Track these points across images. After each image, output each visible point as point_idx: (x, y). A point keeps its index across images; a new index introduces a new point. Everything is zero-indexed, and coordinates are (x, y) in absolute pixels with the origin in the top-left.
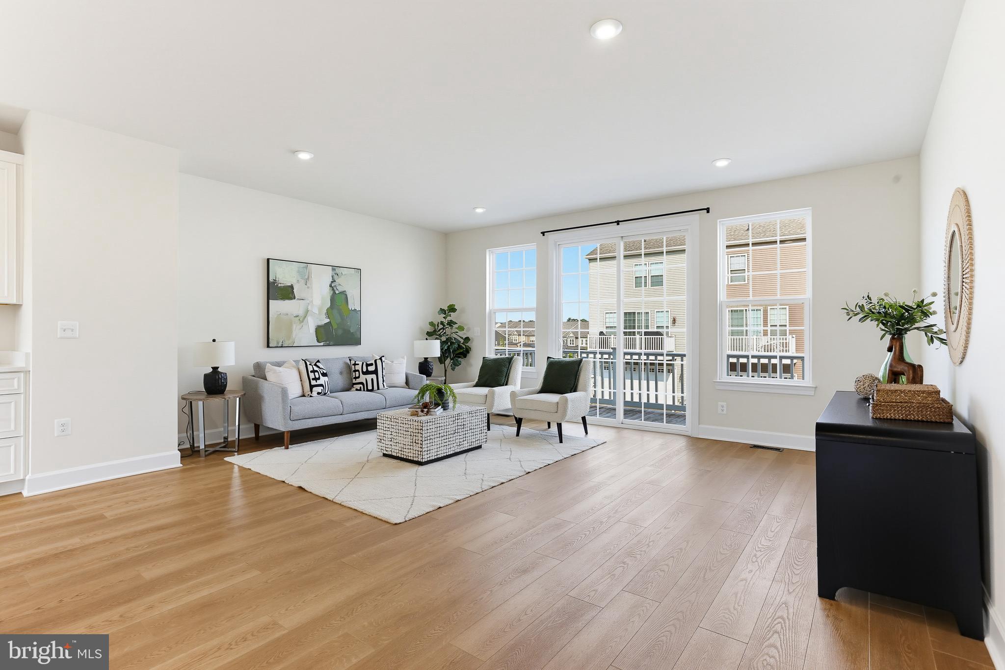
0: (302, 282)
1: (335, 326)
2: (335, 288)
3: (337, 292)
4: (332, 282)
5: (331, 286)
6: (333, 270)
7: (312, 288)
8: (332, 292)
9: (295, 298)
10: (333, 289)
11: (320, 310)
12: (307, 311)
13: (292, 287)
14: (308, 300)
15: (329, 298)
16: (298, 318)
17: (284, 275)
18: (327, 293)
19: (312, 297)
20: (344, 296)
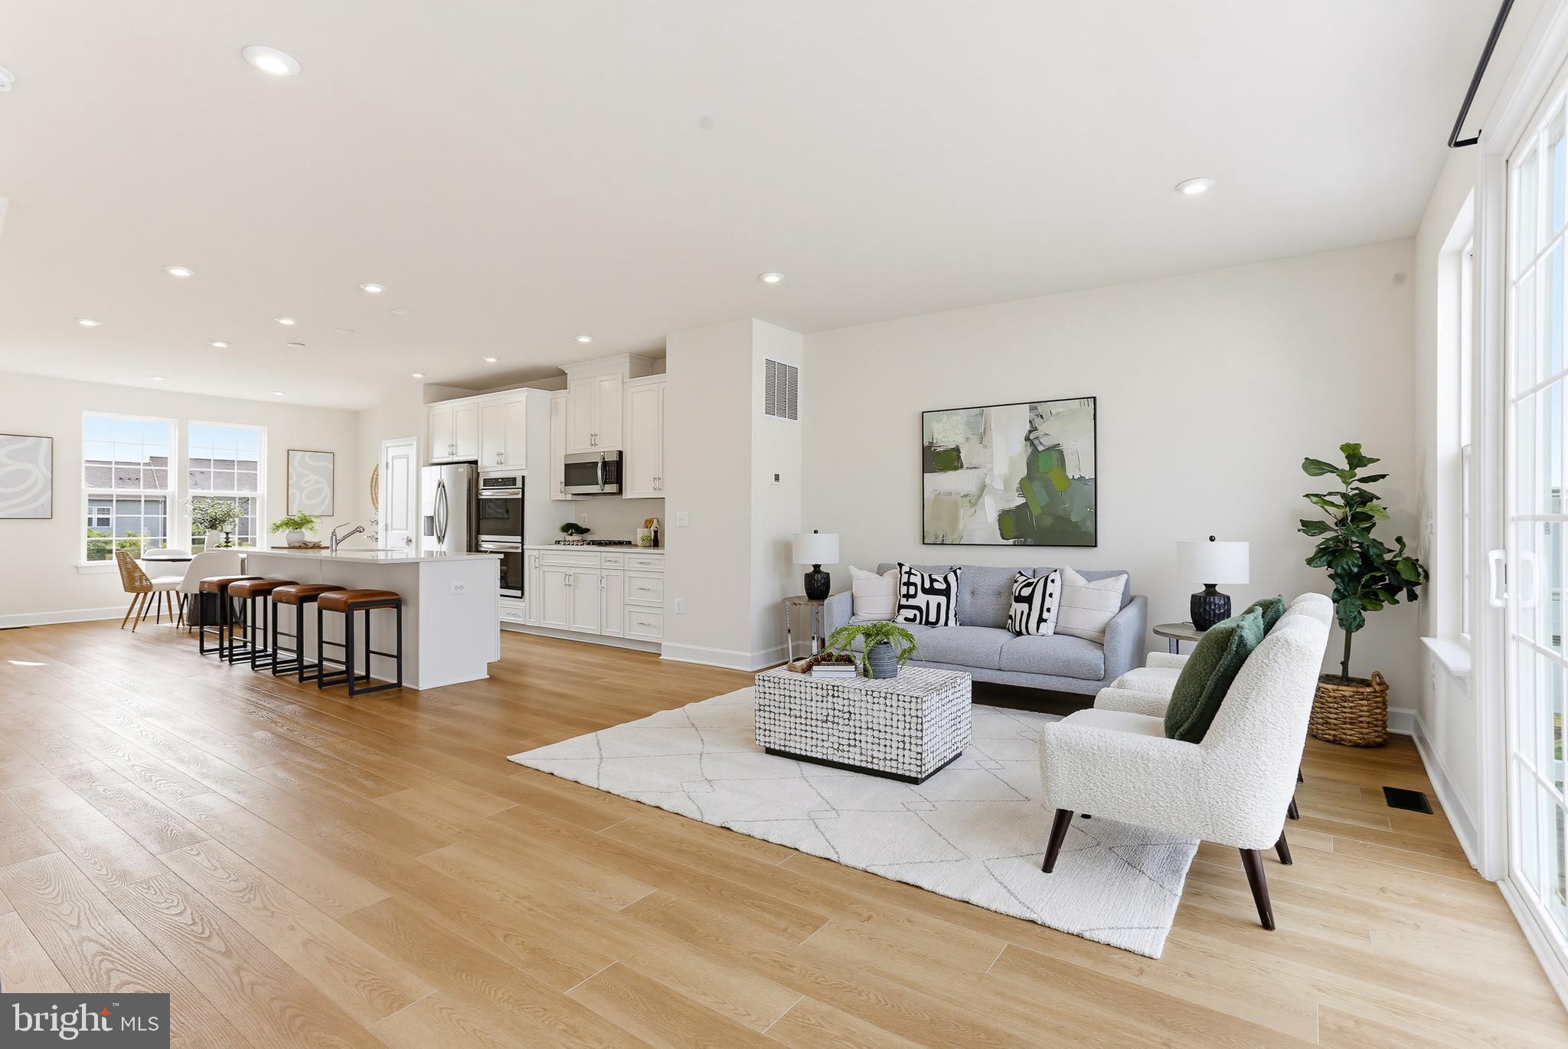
0: (975, 439)
1: (1036, 511)
2: (1036, 442)
3: (1041, 448)
4: (1030, 432)
5: (1027, 439)
6: (1032, 409)
7: (991, 447)
8: (1030, 450)
9: (962, 467)
10: (1032, 444)
11: (1007, 483)
12: (983, 487)
13: (957, 450)
14: (985, 467)
15: (1025, 460)
16: (967, 499)
17: (946, 434)
18: (1019, 451)
19: (992, 462)
20: (1055, 455)
